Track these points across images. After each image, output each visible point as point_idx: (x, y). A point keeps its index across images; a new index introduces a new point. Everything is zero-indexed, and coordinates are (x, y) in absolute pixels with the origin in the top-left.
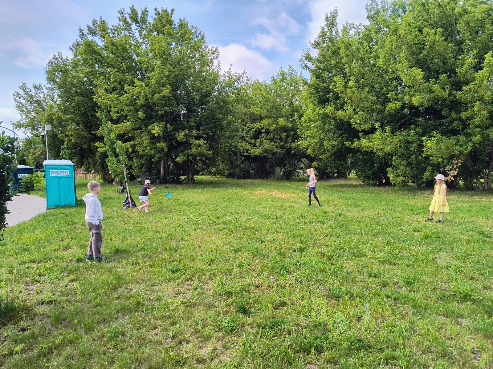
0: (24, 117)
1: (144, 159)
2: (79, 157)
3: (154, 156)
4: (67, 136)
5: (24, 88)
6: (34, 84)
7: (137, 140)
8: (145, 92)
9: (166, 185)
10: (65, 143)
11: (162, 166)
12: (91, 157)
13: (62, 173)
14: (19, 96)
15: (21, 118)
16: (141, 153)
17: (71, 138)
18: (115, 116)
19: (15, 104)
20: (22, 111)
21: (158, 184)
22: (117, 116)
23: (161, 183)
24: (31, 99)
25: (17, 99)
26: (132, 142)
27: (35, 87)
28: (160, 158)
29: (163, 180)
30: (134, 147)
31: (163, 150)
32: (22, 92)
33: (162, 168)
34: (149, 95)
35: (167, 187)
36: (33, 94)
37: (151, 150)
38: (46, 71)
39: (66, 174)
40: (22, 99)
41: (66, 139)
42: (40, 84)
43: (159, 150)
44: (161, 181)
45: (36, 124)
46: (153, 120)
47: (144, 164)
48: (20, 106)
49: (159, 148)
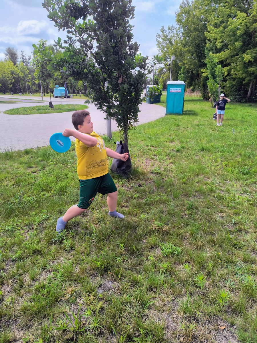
0: (160, 52)
1: (235, 81)
2: (190, 80)
3: (245, 79)
4: (184, 64)
5: (162, 30)
6: (168, 26)
7: (233, 65)
9: (251, 104)
10: (182, 69)
11: (250, 87)
12: (198, 79)
13: (177, 91)
14: (159, 36)
15: (158, 53)
16: (234, 76)
17: (186, 65)
18: (219, 45)
19: (156, 43)
20: (159, 47)
21: (244, 102)
23: (246, 102)
24: (165, 38)
25: (158, 38)
26: (228, 68)
27: (169, 29)
28: (250, 80)
29: (248, 99)
30: (229, 71)
31: (253, 73)
32: (161, 34)
33: (250, 89)
35: (250, 106)
36: (167, 34)
37: (243, 73)
38: (177, 15)
39: (179, 91)
40: (161, 38)
41: (183, 66)
42: (172, 25)
43: (250, 74)
44: (246, 100)
45: (167, 57)
46: (250, 46)
47: (235, 85)
48: (159, 44)
49: (250, 72)
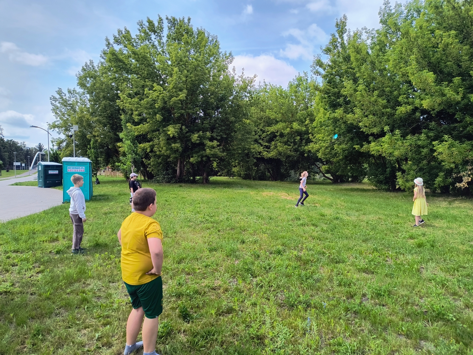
0: (58, 119)
1: (161, 159)
2: (105, 156)
3: (169, 156)
4: (94, 136)
5: (60, 92)
6: (68, 89)
7: (156, 141)
8: (163, 96)
9: (181, 184)
10: (92, 143)
11: (178, 166)
12: (116, 156)
14: (55, 99)
15: (56, 120)
16: (158, 153)
17: (97, 138)
18: (136, 118)
19: (51, 107)
20: (56, 113)
21: (174, 182)
22: (138, 118)
23: (176, 182)
24: (65, 103)
25: (53, 102)
26: (151, 143)
27: (70, 92)
28: (176, 158)
29: (179, 179)
30: (152, 147)
31: (177, 150)
32: (58, 96)
33: (178, 168)
34: (166, 99)
35: (181, 186)
36: (67, 98)
37: (167, 150)
38: (78, 77)
40: (57, 102)
41: (92, 139)
42: (74, 89)
43: (175, 151)
44: (176, 180)
45: (69, 126)
46: (171, 122)
47: (161, 163)
48: (55, 109)
49: (174, 148)
